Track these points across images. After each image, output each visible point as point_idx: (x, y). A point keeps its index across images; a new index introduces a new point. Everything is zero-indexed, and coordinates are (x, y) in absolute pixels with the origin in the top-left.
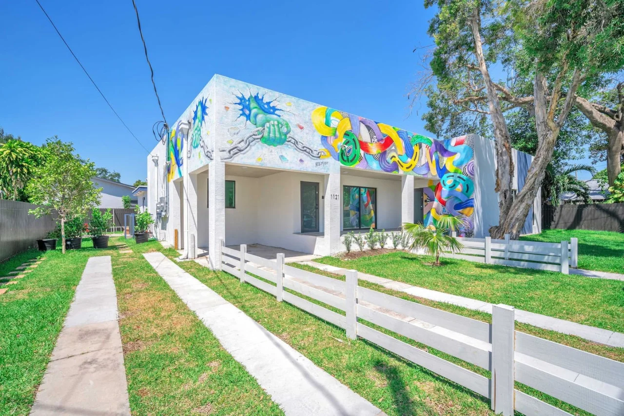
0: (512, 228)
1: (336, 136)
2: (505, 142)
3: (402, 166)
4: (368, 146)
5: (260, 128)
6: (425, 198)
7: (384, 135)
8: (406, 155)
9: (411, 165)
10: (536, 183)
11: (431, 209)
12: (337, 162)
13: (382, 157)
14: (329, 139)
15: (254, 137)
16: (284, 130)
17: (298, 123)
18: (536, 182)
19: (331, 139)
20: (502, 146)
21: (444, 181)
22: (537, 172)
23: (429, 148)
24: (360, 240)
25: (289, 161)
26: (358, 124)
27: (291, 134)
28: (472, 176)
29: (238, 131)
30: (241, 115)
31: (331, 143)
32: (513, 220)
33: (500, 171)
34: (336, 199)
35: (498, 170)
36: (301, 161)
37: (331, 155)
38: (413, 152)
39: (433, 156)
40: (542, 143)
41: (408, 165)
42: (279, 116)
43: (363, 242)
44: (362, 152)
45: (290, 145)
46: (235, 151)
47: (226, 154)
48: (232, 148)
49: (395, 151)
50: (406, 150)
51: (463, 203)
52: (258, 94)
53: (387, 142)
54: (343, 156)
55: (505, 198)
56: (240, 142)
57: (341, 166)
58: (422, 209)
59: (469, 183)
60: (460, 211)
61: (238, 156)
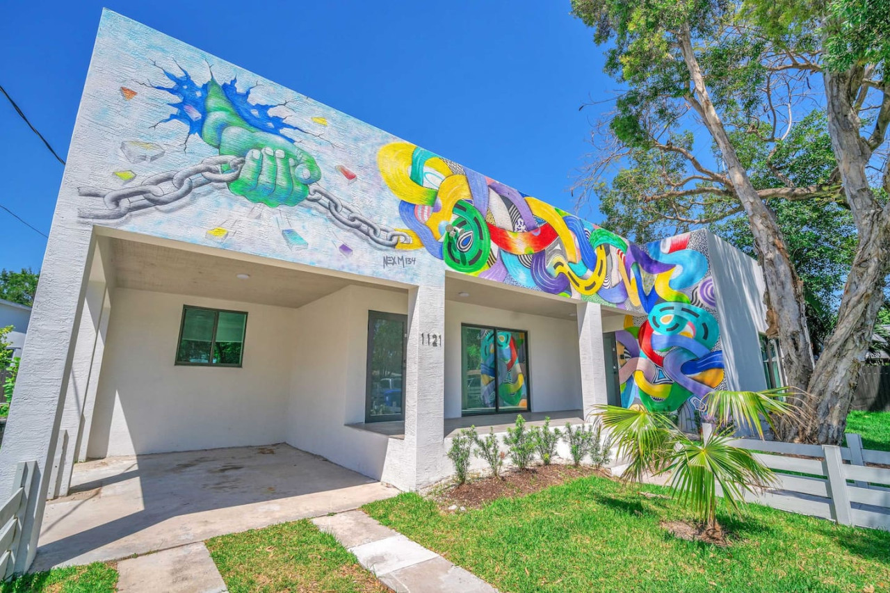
0: (827, 412)
1: (436, 208)
2: (775, 238)
3: (578, 285)
4: (508, 236)
5: (231, 159)
6: (620, 350)
7: (540, 221)
8: (581, 263)
9: (594, 284)
10: (868, 316)
11: (634, 372)
12: (438, 261)
13: (537, 264)
14: (419, 211)
15: (208, 174)
16: (303, 173)
17: (341, 163)
18: (869, 312)
19: (423, 211)
20: (771, 246)
21: (654, 318)
22: (870, 292)
23: (623, 255)
24: (492, 449)
25: (310, 247)
26: (486, 192)
27: (322, 185)
28: (712, 307)
29: (157, 152)
30: (173, 117)
31: (423, 217)
32: (827, 396)
33: (773, 296)
34: (435, 344)
35: (767, 293)
36: (345, 248)
37: (423, 245)
38: (595, 259)
39: (631, 270)
40: (871, 232)
41: (589, 283)
42: (292, 141)
43: (499, 453)
44: (494, 247)
45: (316, 209)
46: (139, 200)
47: (103, 206)
48: (126, 191)
49: (563, 252)
50: (582, 254)
51: (698, 359)
52: (235, 80)
53: (545, 235)
54: (451, 250)
55: (797, 349)
56: (158, 182)
57: (447, 272)
58: (616, 372)
59: (707, 320)
60: (697, 375)
61: (145, 213)
